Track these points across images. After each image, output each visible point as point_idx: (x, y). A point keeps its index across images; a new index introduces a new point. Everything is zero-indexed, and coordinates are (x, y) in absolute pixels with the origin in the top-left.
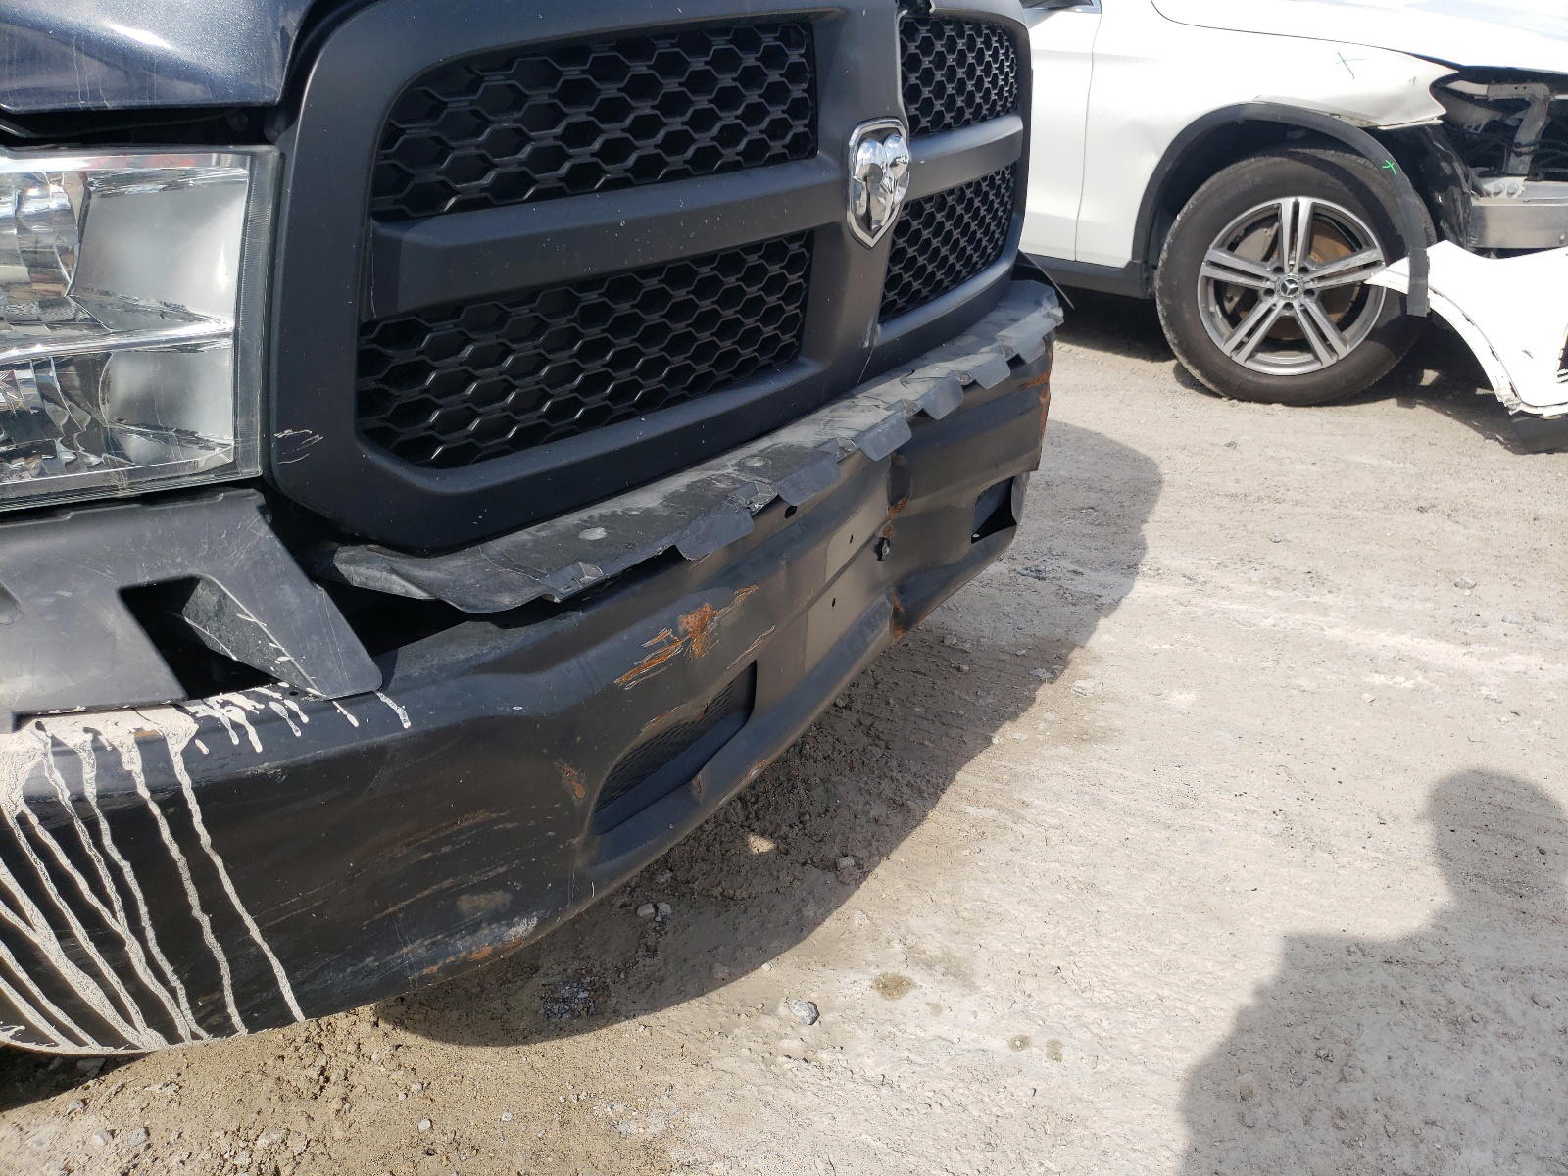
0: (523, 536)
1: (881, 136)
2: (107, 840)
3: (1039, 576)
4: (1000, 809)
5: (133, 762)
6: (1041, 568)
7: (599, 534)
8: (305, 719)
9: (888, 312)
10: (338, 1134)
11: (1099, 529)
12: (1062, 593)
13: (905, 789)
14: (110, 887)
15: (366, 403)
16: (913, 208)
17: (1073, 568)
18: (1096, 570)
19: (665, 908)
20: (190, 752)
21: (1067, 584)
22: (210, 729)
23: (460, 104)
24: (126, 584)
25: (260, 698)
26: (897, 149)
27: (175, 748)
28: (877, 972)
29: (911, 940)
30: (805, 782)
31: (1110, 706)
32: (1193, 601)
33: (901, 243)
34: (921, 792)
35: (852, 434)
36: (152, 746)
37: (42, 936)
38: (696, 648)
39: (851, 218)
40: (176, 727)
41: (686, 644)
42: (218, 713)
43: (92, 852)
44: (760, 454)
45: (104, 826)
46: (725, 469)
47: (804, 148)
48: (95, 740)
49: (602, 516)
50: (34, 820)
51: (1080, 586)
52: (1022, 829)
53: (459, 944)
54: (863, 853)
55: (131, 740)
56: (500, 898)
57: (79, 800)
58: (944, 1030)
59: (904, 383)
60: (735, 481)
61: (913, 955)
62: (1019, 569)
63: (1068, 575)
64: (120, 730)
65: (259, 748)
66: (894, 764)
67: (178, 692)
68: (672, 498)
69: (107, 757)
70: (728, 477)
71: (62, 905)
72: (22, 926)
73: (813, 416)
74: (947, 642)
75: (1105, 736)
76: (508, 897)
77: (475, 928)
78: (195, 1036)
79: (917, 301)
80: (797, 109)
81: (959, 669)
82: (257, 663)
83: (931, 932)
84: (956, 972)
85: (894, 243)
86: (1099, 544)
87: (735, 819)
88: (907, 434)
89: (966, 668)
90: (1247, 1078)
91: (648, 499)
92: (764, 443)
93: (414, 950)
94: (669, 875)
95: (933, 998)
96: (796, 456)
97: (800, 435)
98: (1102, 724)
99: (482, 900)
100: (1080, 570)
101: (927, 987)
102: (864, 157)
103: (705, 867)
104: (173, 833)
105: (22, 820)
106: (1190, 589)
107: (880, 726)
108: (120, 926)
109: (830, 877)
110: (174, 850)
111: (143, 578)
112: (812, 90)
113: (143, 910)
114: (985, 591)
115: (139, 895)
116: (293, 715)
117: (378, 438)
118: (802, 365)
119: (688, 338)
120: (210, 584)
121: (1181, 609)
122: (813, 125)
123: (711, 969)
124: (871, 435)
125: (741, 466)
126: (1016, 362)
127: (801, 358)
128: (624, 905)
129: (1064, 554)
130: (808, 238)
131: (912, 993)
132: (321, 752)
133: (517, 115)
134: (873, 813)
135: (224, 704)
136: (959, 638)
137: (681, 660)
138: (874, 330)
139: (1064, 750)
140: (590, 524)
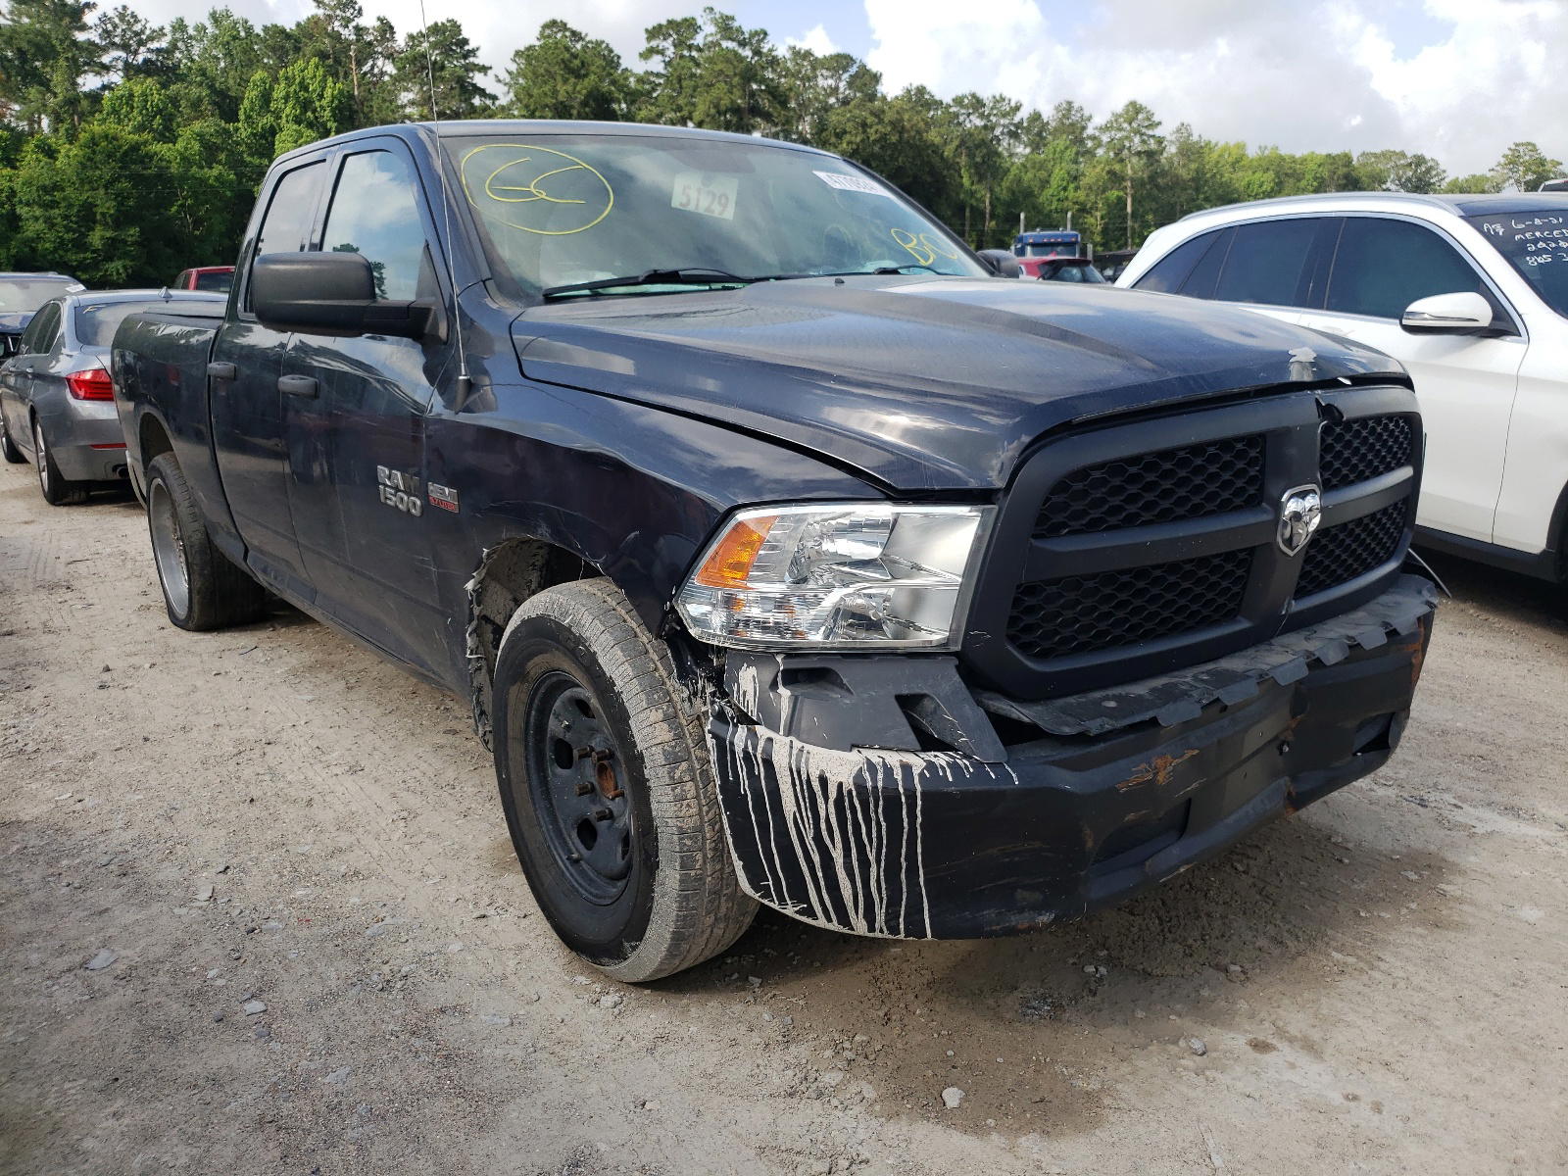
0: (1072, 700)
1: (1303, 495)
2: (880, 810)
3: (1423, 803)
4: (1358, 957)
5: (898, 775)
6: (1426, 798)
7: (1112, 704)
8: (971, 770)
9: (1300, 593)
10: (900, 1046)
11: (1484, 774)
12: (1440, 820)
13: (1285, 934)
14: (874, 835)
15: (1013, 621)
16: (1320, 532)
17: (1454, 801)
18: (1475, 807)
19: (1103, 970)
20: (922, 775)
21: (1445, 813)
22: (931, 766)
23: (1079, 486)
24: (898, 693)
25: (951, 756)
26: (1312, 501)
27: (916, 772)
28: (1251, 1036)
29: (1280, 1024)
30: (1208, 915)
31: (1465, 907)
32: (1561, 844)
33: (1312, 552)
34: (1297, 937)
35: (1268, 667)
36: (906, 768)
37: (838, 855)
38: (1160, 778)
39: (1279, 540)
40: (917, 762)
41: (1156, 774)
42: (933, 760)
43: (873, 815)
44: (1208, 672)
45: (881, 803)
46: (1186, 677)
47: (1253, 502)
48: (884, 762)
49: (1114, 695)
50: (854, 793)
51: (1459, 816)
52: (1376, 974)
53: (1013, 918)
54: (1248, 966)
55: (898, 764)
56: (1037, 896)
57: (875, 787)
58: (1297, 1079)
59: (1307, 639)
60: (1192, 686)
61: (1281, 1033)
62: (1406, 795)
63: (1449, 807)
64: (894, 759)
65: (951, 779)
66: (1279, 916)
67: (918, 747)
68: (1153, 690)
69: (888, 771)
70: (1188, 683)
71: (852, 839)
72: (830, 846)
73: (1244, 653)
74: (1333, 840)
75: (1458, 926)
76: (1041, 897)
77: (1021, 911)
78: (881, 931)
79: (1323, 586)
80: (1252, 480)
81: (1341, 861)
82: (948, 740)
83: (1297, 1021)
84: (1310, 1047)
85: (1307, 552)
86: (1482, 787)
87: (1153, 929)
88: (1305, 672)
89: (1347, 861)
90: (1522, 1152)
91: (1140, 689)
92: (1210, 666)
93: (990, 913)
94: (1106, 952)
95: (1291, 1060)
96: (1232, 677)
97: (1233, 664)
98: (1456, 919)
99: (1026, 894)
100: (1460, 804)
101: (1285, 1052)
102: (1292, 506)
103: (1132, 952)
104: (907, 813)
105: (850, 792)
106: (1562, 834)
107: (1270, 889)
108: (872, 857)
109: (1222, 976)
110: (906, 820)
111: (905, 692)
112: (1262, 471)
113: (884, 850)
114: (1373, 807)
115: (885, 842)
116: (967, 767)
117: (1012, 639)
118: (1240, 622)
119: (1160, 596)
120: (932, 698)
121: (1547, 848)
122: (1261, 489)
123: (1133, 1011)
124: (1281, 669)
125: (1195, 677)
126: (1392, 634)
127: (1239, 618)
128: (1074, 964)
129: (1447, 790)
130: (1251, 551)
131: (1275, 1053)
132: (977, 788)
133: (1104, 490)
134: (1258, 944)
135: (936, 756)
136: (1344, 839)
137: (1151, 782)
138: (1289, 604)
139: (1419, 930)
140: (1107, 698)
